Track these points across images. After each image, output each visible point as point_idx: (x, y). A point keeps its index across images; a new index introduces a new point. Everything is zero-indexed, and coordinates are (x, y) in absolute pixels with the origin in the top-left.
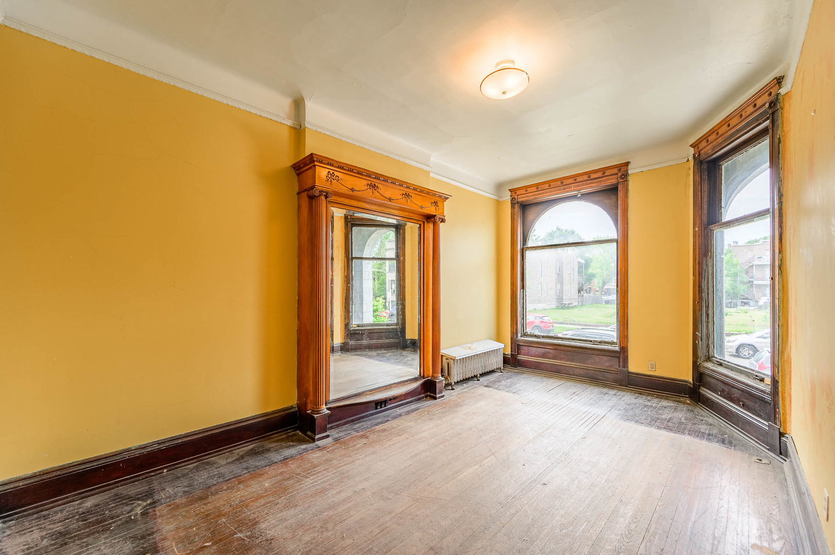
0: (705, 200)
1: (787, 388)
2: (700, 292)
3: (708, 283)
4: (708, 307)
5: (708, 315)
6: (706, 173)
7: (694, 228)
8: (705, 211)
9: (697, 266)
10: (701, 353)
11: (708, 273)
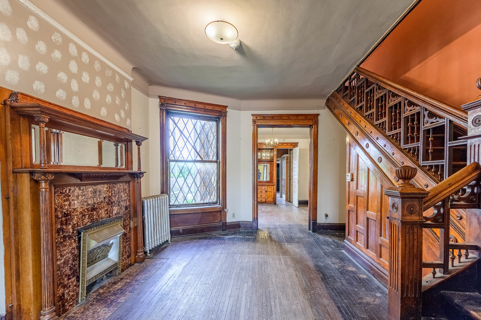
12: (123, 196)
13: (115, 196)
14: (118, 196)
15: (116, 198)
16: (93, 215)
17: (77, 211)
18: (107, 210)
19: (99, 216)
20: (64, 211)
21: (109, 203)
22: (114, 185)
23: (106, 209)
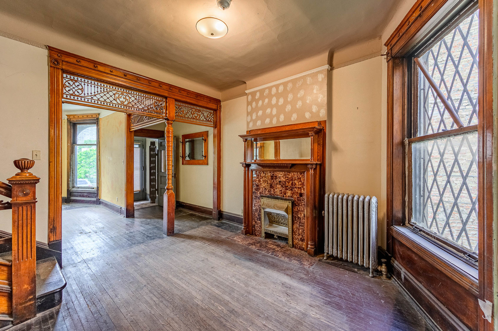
0: (72, 135)
1: (101, 189)
2: (70, 165)
3: (73, 163)
4: (73, 170)
5: (73, 173)
6: (72, 126)
7: (68, 144)
8: (72, 139)
9: (69, 157)
10: (71, 186)
11: (73, 159)
12: (297, 184)
13: (289, 182)
14: (291, 182)
15: (290, 184)
16: (271, 190)
17: (262, 185)
18: (281, 191)
19: (275, 193)
20: (257, 183)
21: (283, 186)
22: (288, 173)
23: (280, 189)
